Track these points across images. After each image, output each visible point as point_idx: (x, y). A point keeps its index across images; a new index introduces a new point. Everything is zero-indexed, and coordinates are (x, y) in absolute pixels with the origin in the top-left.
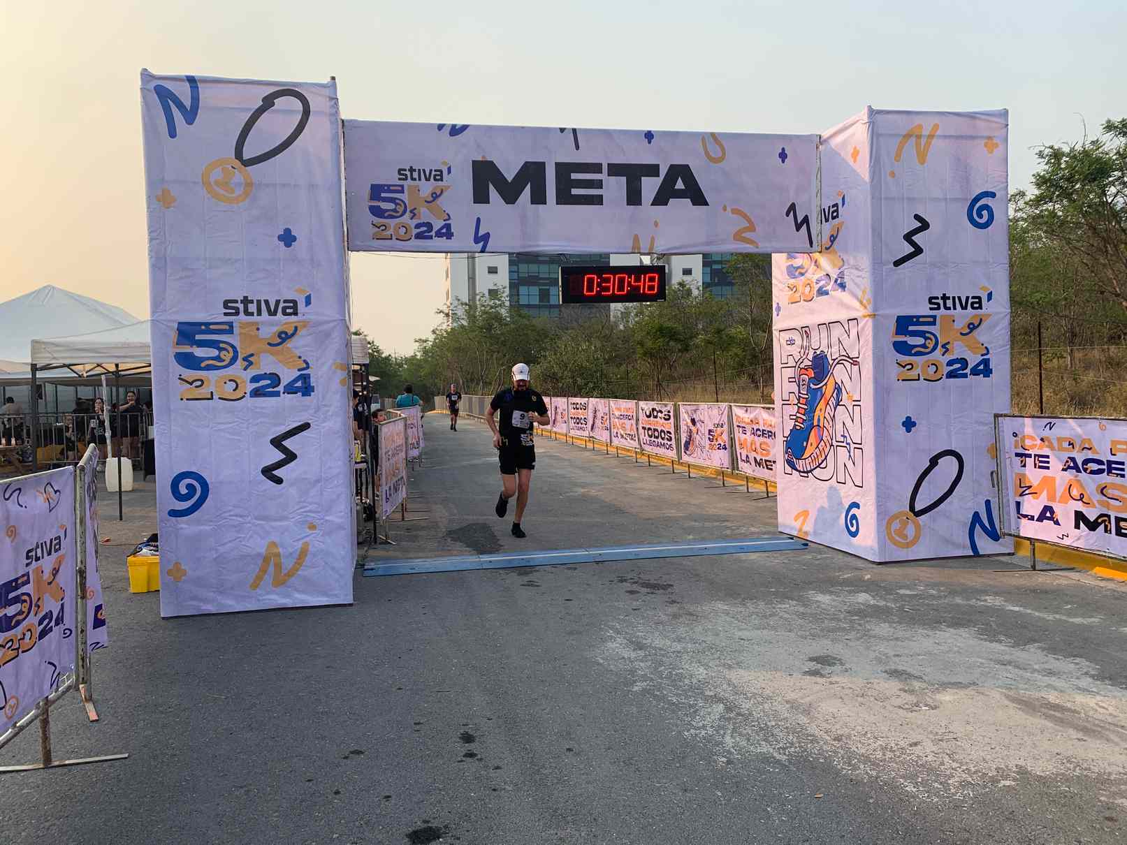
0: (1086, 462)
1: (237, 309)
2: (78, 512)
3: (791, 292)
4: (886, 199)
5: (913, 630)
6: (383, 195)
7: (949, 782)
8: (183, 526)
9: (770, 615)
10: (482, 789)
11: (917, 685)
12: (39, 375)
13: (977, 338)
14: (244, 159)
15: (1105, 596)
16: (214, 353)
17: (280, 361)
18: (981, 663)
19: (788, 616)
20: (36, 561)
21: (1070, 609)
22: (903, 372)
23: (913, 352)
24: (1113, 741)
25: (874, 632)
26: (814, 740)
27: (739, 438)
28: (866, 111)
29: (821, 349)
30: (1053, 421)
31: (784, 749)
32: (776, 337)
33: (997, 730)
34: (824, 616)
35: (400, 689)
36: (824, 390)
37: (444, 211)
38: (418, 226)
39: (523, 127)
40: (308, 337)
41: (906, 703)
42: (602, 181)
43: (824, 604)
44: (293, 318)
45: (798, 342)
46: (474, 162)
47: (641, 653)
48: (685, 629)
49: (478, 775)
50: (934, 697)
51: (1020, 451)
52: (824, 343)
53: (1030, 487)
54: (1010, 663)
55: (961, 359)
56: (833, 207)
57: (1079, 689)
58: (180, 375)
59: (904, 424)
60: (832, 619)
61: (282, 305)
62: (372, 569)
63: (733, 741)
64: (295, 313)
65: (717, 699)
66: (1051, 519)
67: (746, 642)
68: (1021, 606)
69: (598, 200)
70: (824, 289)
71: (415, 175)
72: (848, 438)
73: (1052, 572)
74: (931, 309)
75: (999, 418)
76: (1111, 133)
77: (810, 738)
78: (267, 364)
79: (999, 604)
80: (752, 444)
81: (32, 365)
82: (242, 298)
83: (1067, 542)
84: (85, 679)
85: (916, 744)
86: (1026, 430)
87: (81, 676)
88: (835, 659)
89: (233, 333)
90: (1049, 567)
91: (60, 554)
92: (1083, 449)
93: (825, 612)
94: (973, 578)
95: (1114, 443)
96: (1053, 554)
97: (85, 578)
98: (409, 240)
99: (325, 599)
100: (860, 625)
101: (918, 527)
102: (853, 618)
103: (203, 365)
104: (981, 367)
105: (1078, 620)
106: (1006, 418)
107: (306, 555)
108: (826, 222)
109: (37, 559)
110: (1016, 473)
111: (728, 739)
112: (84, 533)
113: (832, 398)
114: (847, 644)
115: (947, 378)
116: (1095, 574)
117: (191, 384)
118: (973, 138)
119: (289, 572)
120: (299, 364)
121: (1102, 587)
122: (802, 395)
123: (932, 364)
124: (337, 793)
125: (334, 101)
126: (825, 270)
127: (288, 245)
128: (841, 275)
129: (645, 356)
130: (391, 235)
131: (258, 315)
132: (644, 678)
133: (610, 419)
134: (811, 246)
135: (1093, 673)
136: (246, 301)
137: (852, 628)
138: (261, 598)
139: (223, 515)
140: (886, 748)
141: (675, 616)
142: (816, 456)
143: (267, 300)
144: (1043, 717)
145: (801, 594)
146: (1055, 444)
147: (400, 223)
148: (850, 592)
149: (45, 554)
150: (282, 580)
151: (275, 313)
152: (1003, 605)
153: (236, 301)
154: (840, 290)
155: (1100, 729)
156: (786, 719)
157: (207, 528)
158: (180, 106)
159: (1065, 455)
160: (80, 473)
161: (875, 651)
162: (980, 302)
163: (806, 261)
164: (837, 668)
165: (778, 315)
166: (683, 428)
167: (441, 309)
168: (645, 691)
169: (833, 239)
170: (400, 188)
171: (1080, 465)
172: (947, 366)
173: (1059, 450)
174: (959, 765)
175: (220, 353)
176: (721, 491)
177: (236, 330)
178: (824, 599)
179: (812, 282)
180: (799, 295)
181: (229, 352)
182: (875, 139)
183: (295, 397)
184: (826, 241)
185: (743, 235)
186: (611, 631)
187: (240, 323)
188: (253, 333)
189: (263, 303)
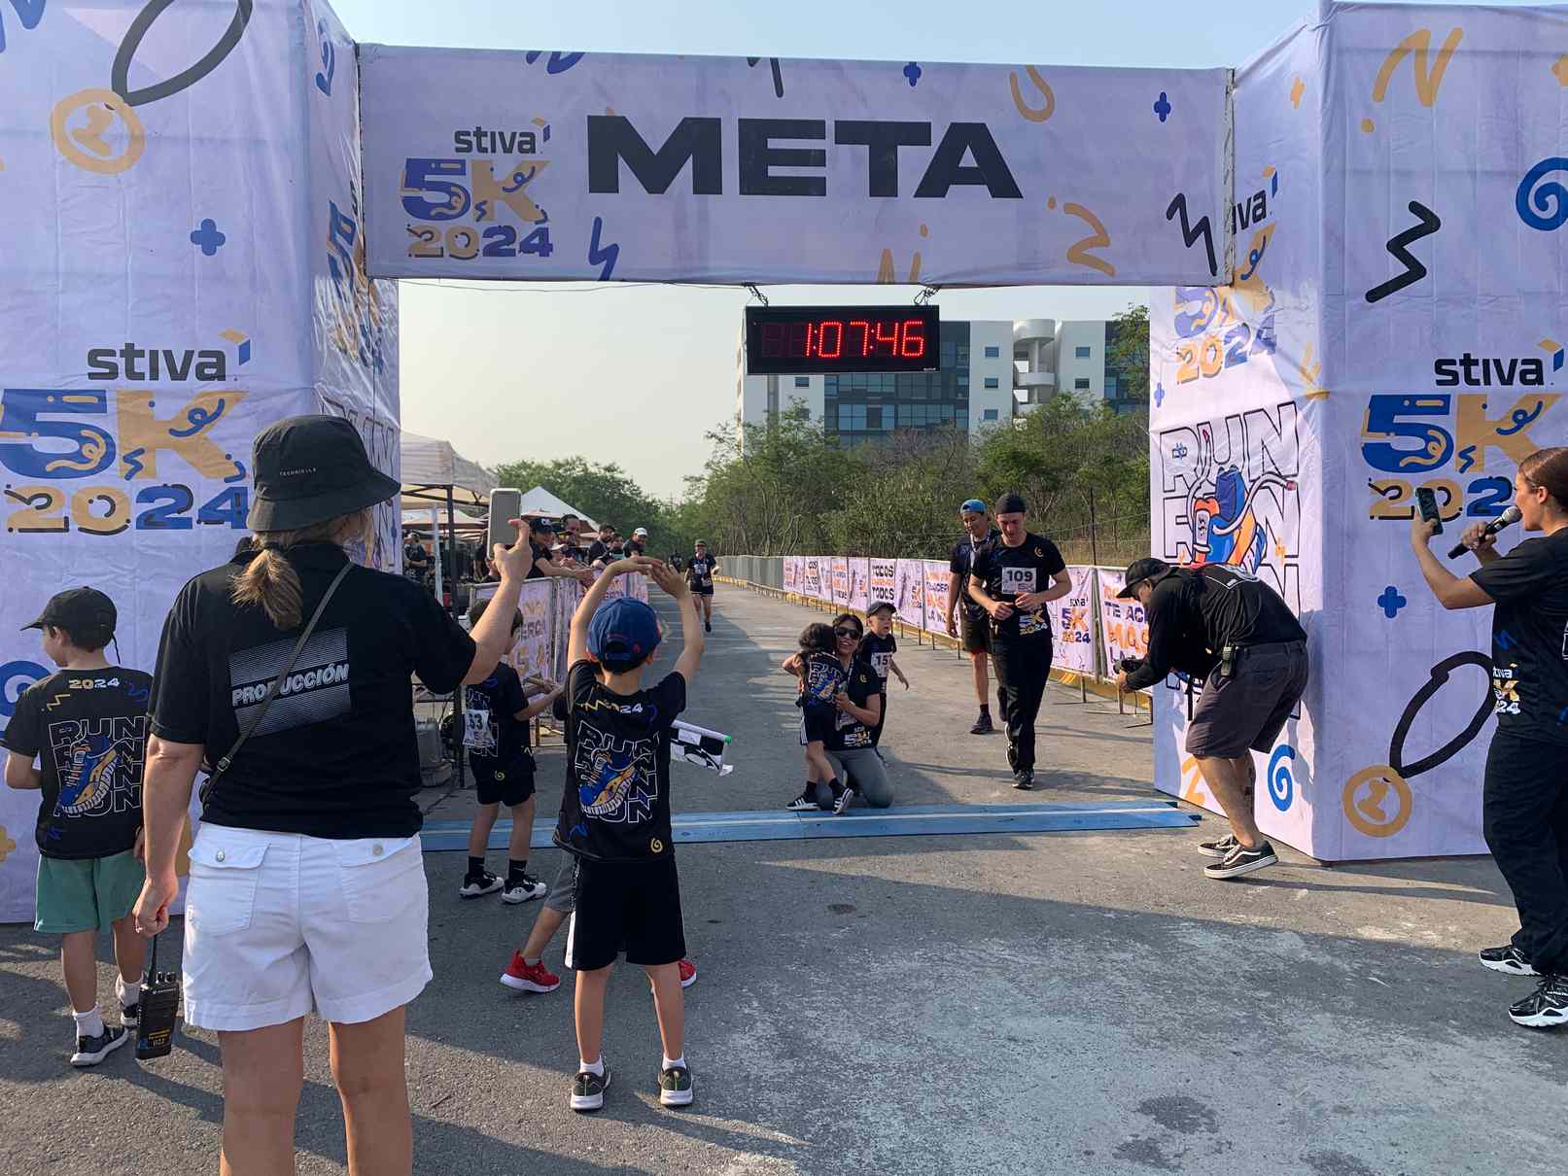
1: (114, 367)
3: (1181, 363)
4: (1356, 172)
6: (428, 178)
9: (1090, 979)
13: (1529, 436)
14: (130, 90)
16: (70, 446)
17: (192, 464)
19: (1122, 981)
22: (1380, 502)
23: (1401, 465)
25: (1297, 1037)
27: (1109, 628)
29: (1231, 462)
32: (1156, 444)
34: (1197, 986)
36: (1235, 537)
37: (537, 207)
38: (489, 233)
39: (679, 57)
40: (247, 420)
42: (824, 151)
44: (215, 385)
45: (1193, 451)
46: (591, 119)
47: (789, 1065)
48: (906, 1004)
52: (1237, 450)
55: (1498, 478)
58: (8, 486)
59: (1382, 601)
61: (196, 360)
64: (221, 376)
67: (1020, 1049)
69: (817, 187)
70: (1240, 351)
71: (486, 142)
74: (1439, 383)
78: (167, 468)
80: (1128, 633)
82: (124, 348)
88: (1199, 1109)
89: (105, 412)
98: (473, 257)
100: (1270, 1014)
102: (1258, 995)
103: (49, 468)
108: (1243, 229)
113: (1249, 552)
114: (1233, 1068)
115: (1468, 515)
117: (29, 502)
118: (1528, 55)
120: (228, 470)
122: (1195, 546)
126: (1240, 318)
127: (209, 251)
128: (1269, 324)
130: (442, 249)
131: (151, 379)
134: (1214, 275)
136: (130, 352)
137: (1253, 1022)
143: (172, 351)
147: (463, 228)
151: (183, 375)
153: (112, 353)
154: (1266, 351)
162: (1539, 371)
163: (1207, 301)
164: (1199, 1140)
165: (1159, 405)
167: (713, 432)
169: (1256, 257)
170: (458, 166)
172: (1469, 492)
175: (81, 447)
176: (1079, 710)
177: (111, 406)
178: (1208, 942)
179: (1218, 341)
180: (1195, 366)
181: (98, 446)
182: (1334, 57)
183: (220, 531)
184: (1242, 263)
185: (1085, 252)
186: (756, 1004)
187: (118, 392)
188: (142, 412)
189: (161, 357)
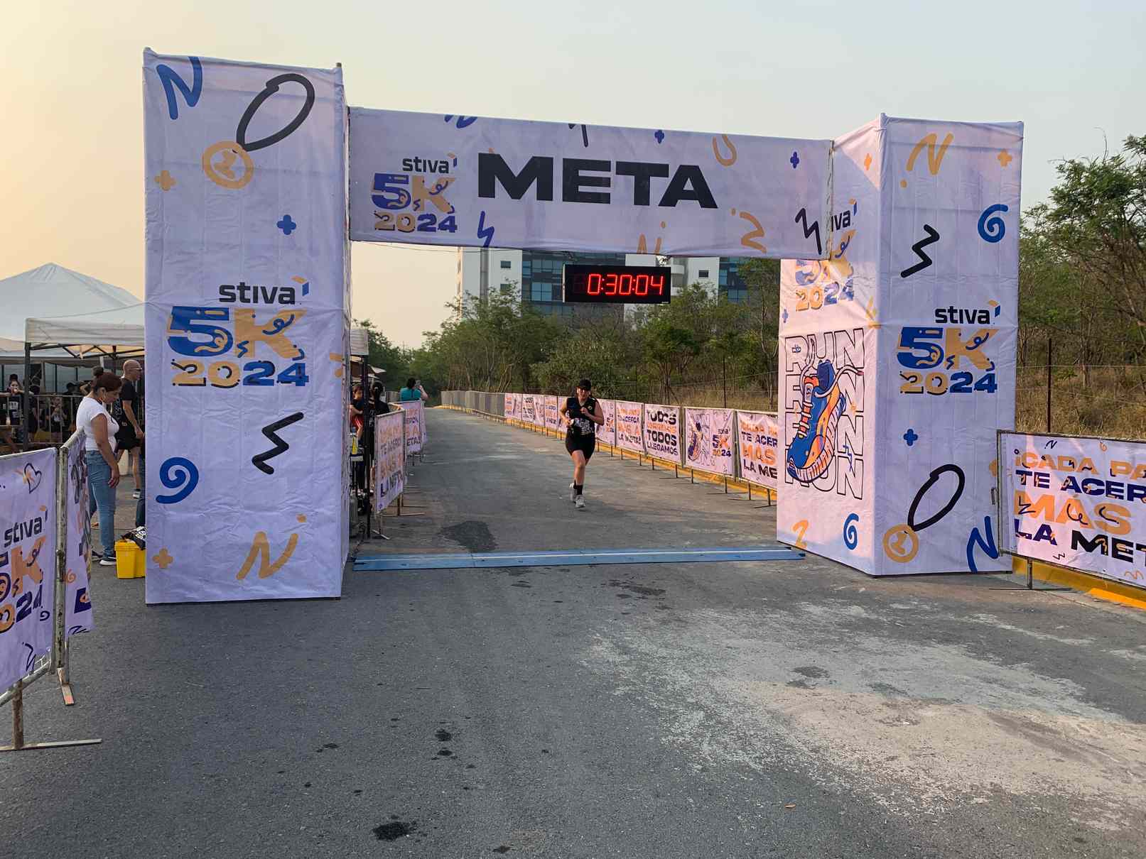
0: (1086, 482)
1: (233, 295)
2: (60, 494)
3: (799, 299)
4: (896, 208)
5: (903, 645)
6: (387, 185)
7: (923, 797)
8: (171, 512)
9: (760, 625)
10: (454, 787)
11: (900, 699)
12: (33, 354)
13: (983, 352)
14: (246, 143)
15: (1098, 618)
16: (209, 338)
17: (276, 349)
18: (967, 681)
19: (778, 626)
20: (15, 541)
21: (1063, 629)
22: (906, 384)
23: (918, 364)
24: (1091, 764)
25: (863, 645)
26: (792, 750)
27: (744, 447)
28: (879, 118)
29: (826, 358)
30: (1055, 439)
31: (760, 758)
32: (782, 344)
33: (976, 748)
34: (814, 627)
35: (379, 685)
36: (828, 400)
37: (449, 204)
38: (421, 218)
39: (532, 122)
40: (306, 326)
41: (888, 718)
42: (609, 179)
43: (815, 615)
44: (289, 307)
45: (804, 350)
46: (480, 155)
47: (627, 658)
48: (673, 635)
49: (450, 773)
50: (915, 712)
51: (1021, 468)
52: (830, 351)
53: (1030, 505)
54: (996, 681)
55: (966, 373)
56: (845, 214)
57: (1062, 709)
58: (173, 360)
59: (905, 437)
60: (821, 631)
61: (279, 293)
62: (363, 564)
63: (711, 748)
64: (292, 302)
65: (698, 706)
66: (1048, 538)
67: (733, 651)
68: (1013, 625)
69: (605, 198)
70: (832, 297)
71: (421, 166)
72: (850, 448)
73: (1048, 592)
74: (938, 321)
75: (1002, 435)
76: (1132, 150)
77: (787, 749)
78: (261, 352)
79: (991, 622)
80: (757, 451)
81: (26, 343)
82: (239, 284)
83: (1063, 562)
84: (62, 663)
85: (893, 759)
86: (1028, 448)
87: (58, 659)
88: (821, 670)
89: (228, 320)
90: (1045, 587)
91: (41, 536)
92: (1083, 469)
93: (815, 623)
94: (968, 594)
95: (1114, 463)
96: (1050, 575)
97: (65, 560)
98: (409, 232)
99: (313, 591)
100: (850, 637)
101: (915, 540)
102: (843, 630)
103: (196, 350)
104: (986, 382)
105: (1068, 641)
106: (1009, 435)
107: (294, 547)
108: (837, 229)
109: (16, 540)
110: (1017, 492)
111: (705, 747)
112: (65, 516)
113: (836, 408)
114: (834, 657)
115: (951, 392)
116: (1092, 595)
117: (184, 369)
118: (986, 149)
119: (275, 564)
120: (295, 353)
121: (1097, 609)
122: (806, 404)
123: (936, 378)
124: (308, 785)
125: (338, 89)
126: (834, 278)
127: (287, 232)
128: (850, 284)
129: (655, 357)
130: (394, 226)
131: (254, 302)
132: (627, 683)
133: (616, 420)
134: (820, 254)
135: (1078, 694)
136: (243, 287)
137: (841, 641)
138: (248, 588)
139: (213, 503)
140: (863, 762)
141: (664, 622)
142: (817, 466)
143: (264, 287)
144: (1024, 736)
145: (794, 604)
146: (1056, 463)
147: (403, 214)
148: (843, 604)
149: (25, 535)
150: (268, 571)
151: (271, 301)
152: (995, 623)
153: (233, 288)
154: (847, 299)
155: (1078, 751)
156: (765, 729)
157: (196, 515)
158: (183, 87)
159: (1066, 474)
160: (63, 455)
161: (861, 664)
162: (987, 317)
163: (815, 267)
164: (822, 680)
165: (785, 322)
166: (688, 433)
167: (451, 302)
168: (627, 695)
169: (844, 246)
170: (405, 179)
171: (1080, 486)
172: (952, 379)
173: (1059, 469)
174: (934, 781)
175: (214, 338)
176: (723, 498)
177: (231, 317)
178: (816, 610)
179: (821, 290)
180: (807, 302)
181: (223, 339)
182: (887, 147)
183: (289, 387)
184: (835, 248)
185: (751, 239)
186: (598, 635)
187: (236, 309)
188: (249, 320)
189: (259, 289)
